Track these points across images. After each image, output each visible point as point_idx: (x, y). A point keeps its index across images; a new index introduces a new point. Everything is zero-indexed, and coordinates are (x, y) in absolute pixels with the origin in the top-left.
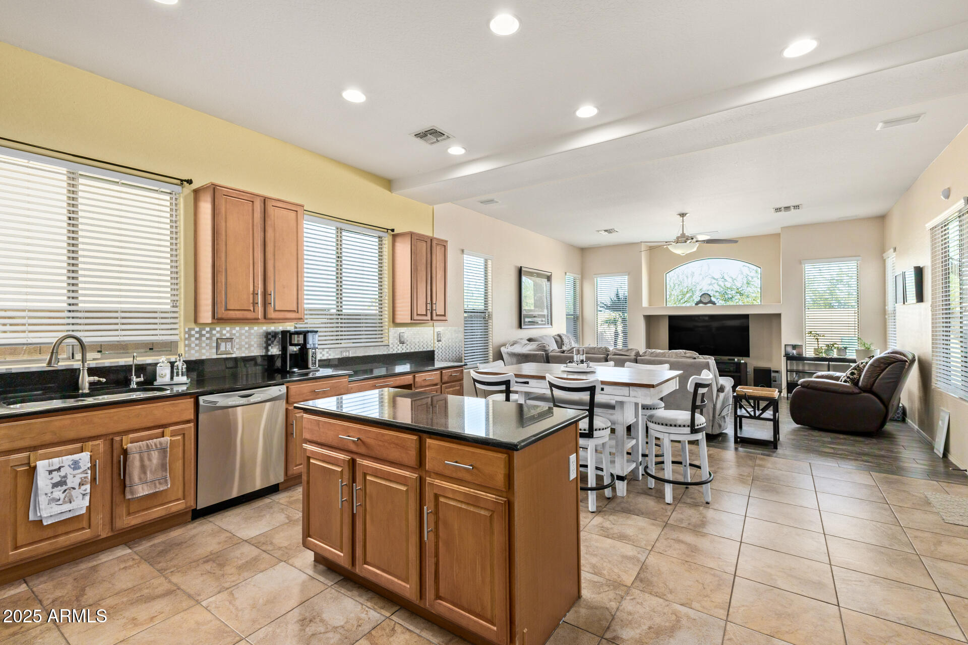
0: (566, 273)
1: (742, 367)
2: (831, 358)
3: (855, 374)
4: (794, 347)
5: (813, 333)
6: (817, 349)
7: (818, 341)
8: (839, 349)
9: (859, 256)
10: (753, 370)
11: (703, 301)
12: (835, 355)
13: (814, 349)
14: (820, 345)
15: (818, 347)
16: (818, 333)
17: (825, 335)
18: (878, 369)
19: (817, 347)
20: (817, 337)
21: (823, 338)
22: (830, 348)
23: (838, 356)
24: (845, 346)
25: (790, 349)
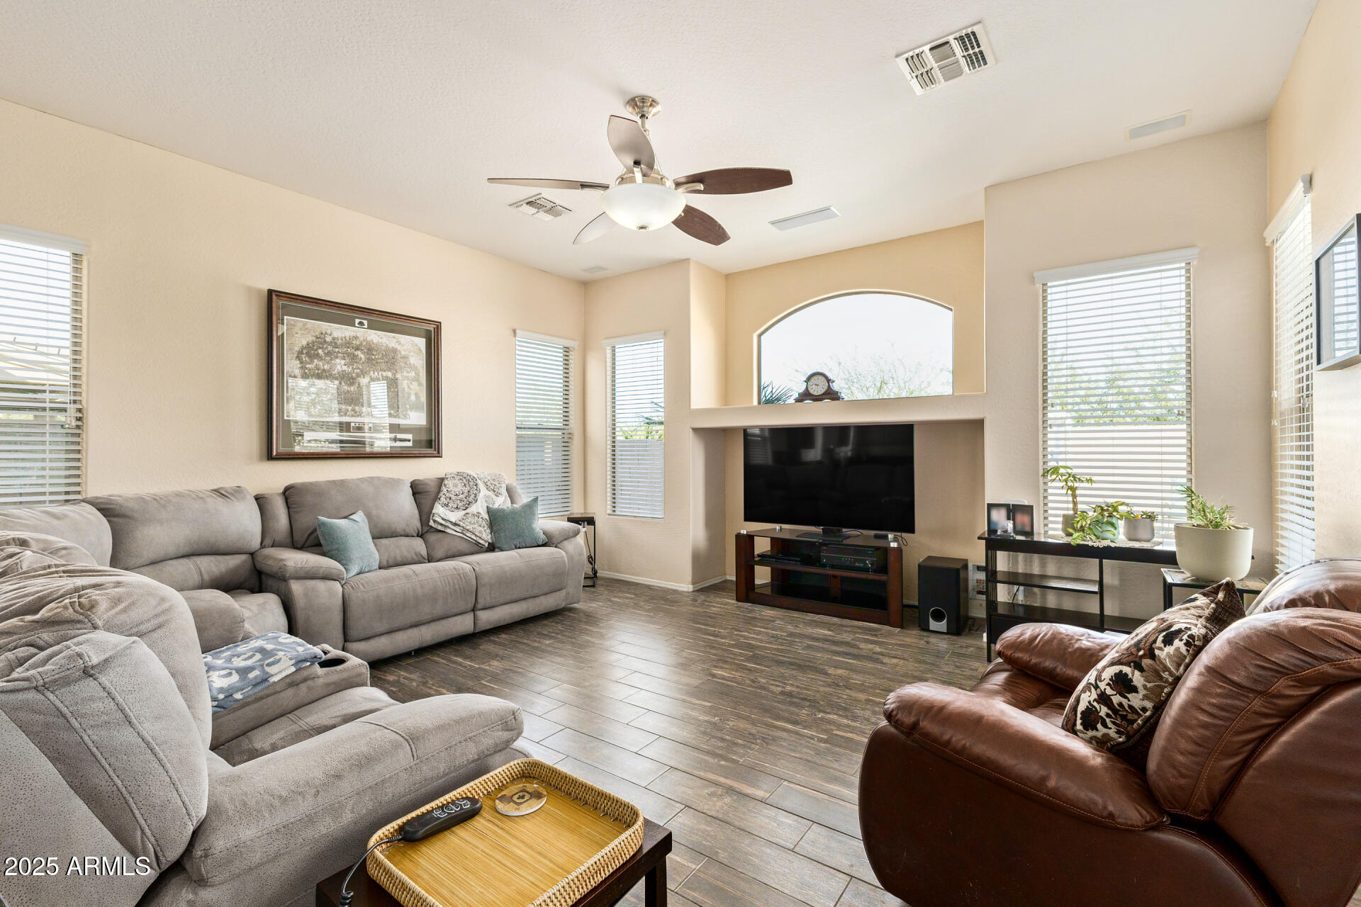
0: (514, 331)
1: (892, 558)
2: (1109, 547)
3: (1134, 690)
4: (1012, 511)
5: (1062, 471)
6: (1073, 517)
7: (1074, 496)
8: (1131, 521)
9: (1193, 246)
10: (917, 566)
11: (811, 392)
12: (1119, 537)
13: (1064, 516)
14: (1080, 507)
15: (1075, 509)
16: (1075, 471)
17: (1094, 478)
18: (1257, 704)
19: (1071, 512)
20: (1072, 483)
21: (1088, 485)
22: (1107, 514)
23: (1130, 540)
24: (1149, 510)
25: (999, 517)
